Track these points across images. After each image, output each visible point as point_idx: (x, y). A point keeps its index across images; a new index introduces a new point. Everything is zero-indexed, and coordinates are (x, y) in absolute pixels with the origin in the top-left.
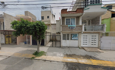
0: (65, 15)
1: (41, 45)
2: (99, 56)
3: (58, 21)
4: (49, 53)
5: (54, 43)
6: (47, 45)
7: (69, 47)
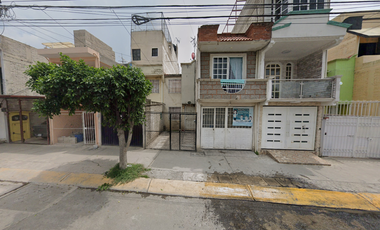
0: (211, 46)
1: (132, 144)
2: (315, 177)
3: (188, 65)
4: (156, 171)
5: (175, 136)
6: (152, 145)
7: (221, 151)
